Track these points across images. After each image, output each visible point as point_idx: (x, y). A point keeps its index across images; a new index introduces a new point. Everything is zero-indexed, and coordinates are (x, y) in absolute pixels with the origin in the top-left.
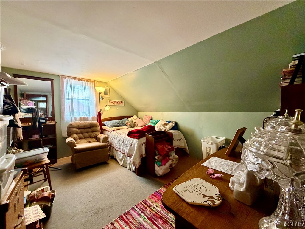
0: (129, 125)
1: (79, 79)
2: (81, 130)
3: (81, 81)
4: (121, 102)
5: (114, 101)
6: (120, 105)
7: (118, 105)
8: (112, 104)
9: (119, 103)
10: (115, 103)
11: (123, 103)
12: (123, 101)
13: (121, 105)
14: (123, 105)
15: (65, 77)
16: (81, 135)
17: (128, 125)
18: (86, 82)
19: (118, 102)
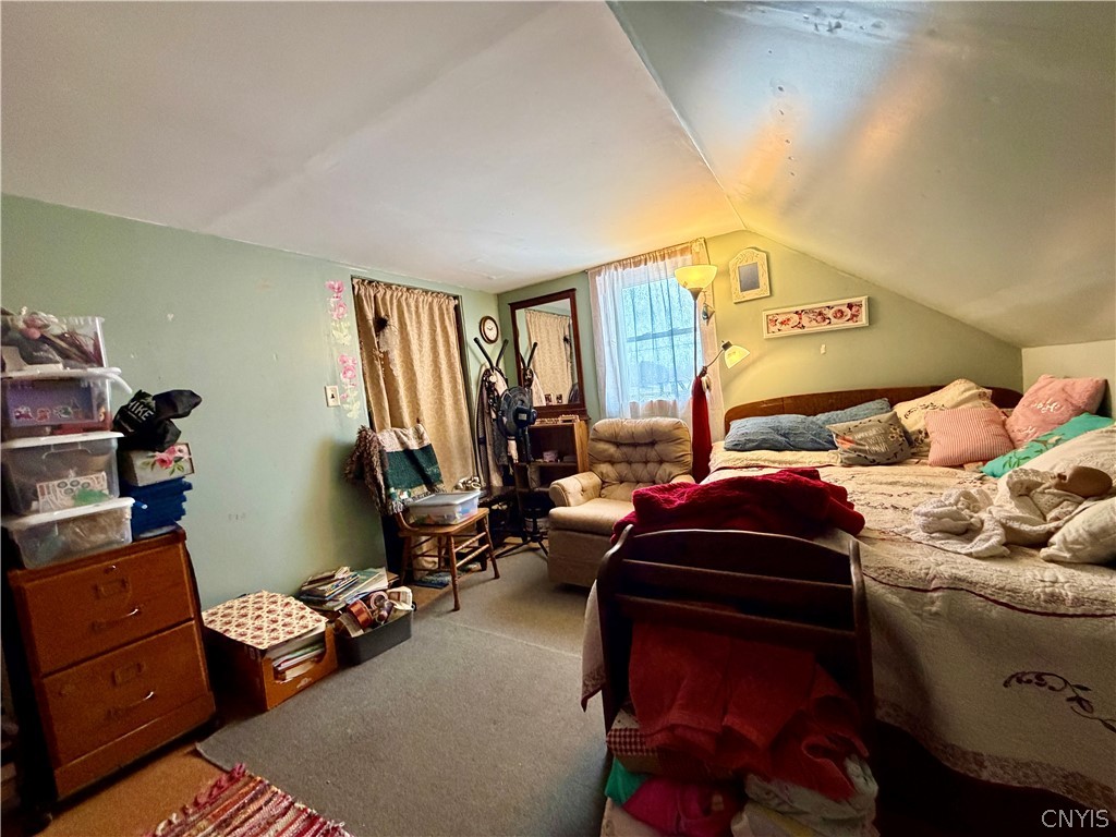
0: (848, 445)
1: (636, 261)
2: (625, 449)
3: (642, 266)
4: (850, 306)
5: (799, 309)
6: (838, 324)
7: (824, 327)
8: (787, 330)
9: (830, 314)
10: (805, 321)
11: (864, 310)
12: (863, 300)
13: (851, 324)
14: (863, 319)
15: (598, 269)
16: (623, 468)
17: (843, 446)
18: (661, 263)
19: (826, 312)
